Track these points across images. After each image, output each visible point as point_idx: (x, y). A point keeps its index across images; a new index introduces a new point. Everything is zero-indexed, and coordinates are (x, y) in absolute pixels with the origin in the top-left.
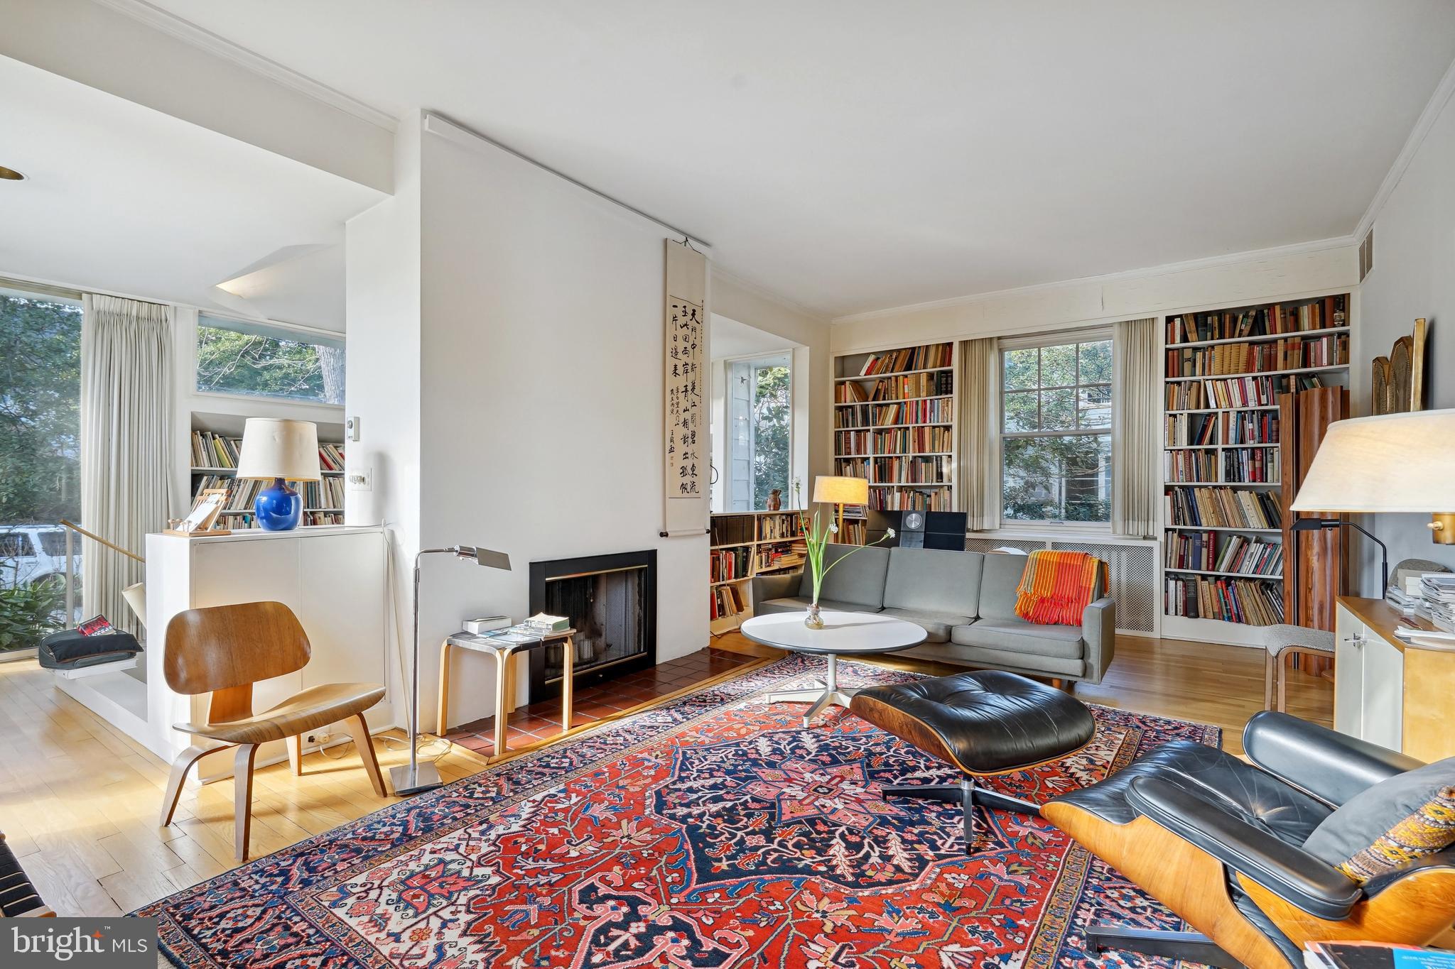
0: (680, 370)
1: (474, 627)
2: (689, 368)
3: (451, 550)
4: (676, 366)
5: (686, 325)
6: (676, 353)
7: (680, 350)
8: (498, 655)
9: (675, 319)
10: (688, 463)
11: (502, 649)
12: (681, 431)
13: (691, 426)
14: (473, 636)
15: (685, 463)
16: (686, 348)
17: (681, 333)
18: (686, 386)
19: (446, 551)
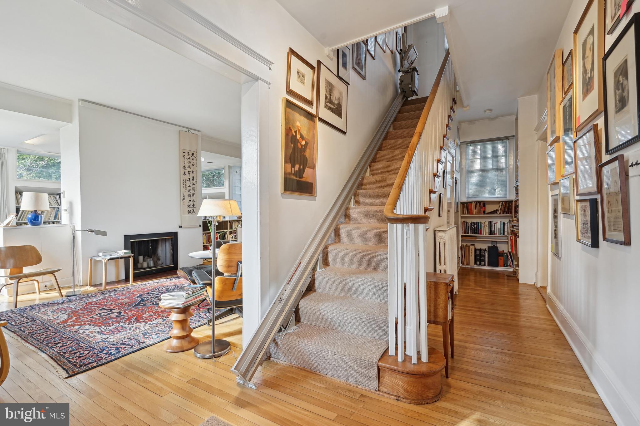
0: (187, 173)
1: (101, 254)
2: (191, 172)
3: (86, 230)
4: (185, 172)
5: (189, 158)
6: (185, 168)
7: (187, 166)
8: (103, 260)
9: (184, 156)
10: (191, 204)
11: (105, 259)
12: (188, 193)
13: (192, 192)
14: (100, 256)
15: (189, 204)
16: (189, 166)
17: (187, 161)
18: (190, 178)
19: (84, 231)
